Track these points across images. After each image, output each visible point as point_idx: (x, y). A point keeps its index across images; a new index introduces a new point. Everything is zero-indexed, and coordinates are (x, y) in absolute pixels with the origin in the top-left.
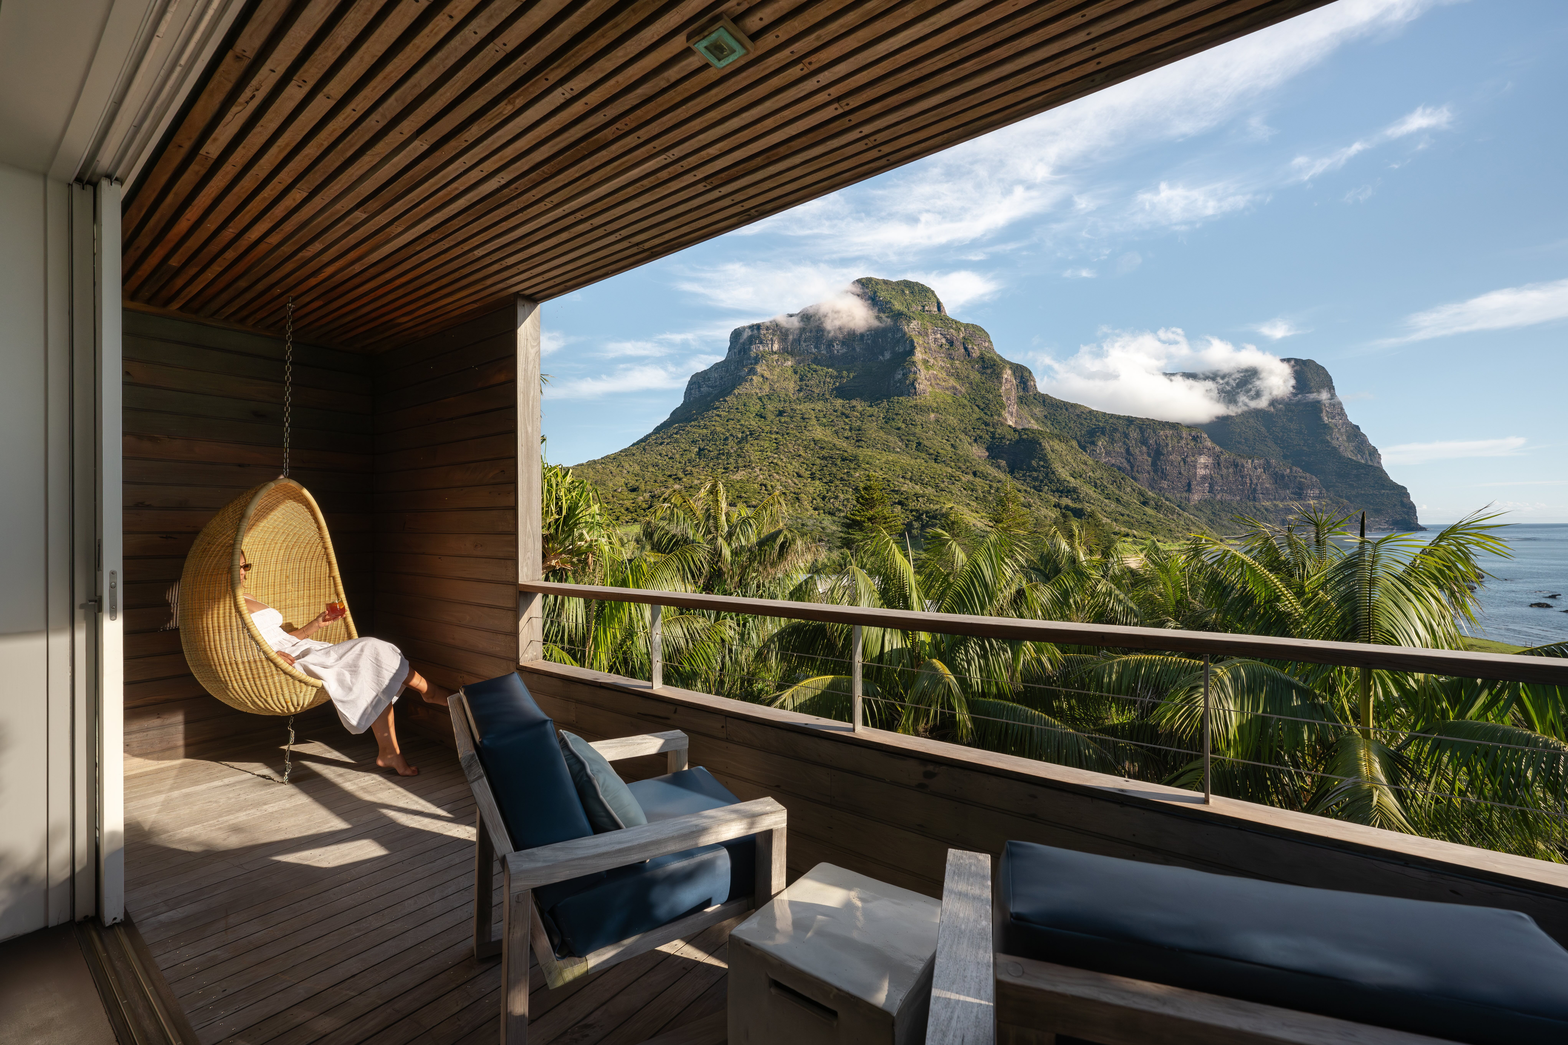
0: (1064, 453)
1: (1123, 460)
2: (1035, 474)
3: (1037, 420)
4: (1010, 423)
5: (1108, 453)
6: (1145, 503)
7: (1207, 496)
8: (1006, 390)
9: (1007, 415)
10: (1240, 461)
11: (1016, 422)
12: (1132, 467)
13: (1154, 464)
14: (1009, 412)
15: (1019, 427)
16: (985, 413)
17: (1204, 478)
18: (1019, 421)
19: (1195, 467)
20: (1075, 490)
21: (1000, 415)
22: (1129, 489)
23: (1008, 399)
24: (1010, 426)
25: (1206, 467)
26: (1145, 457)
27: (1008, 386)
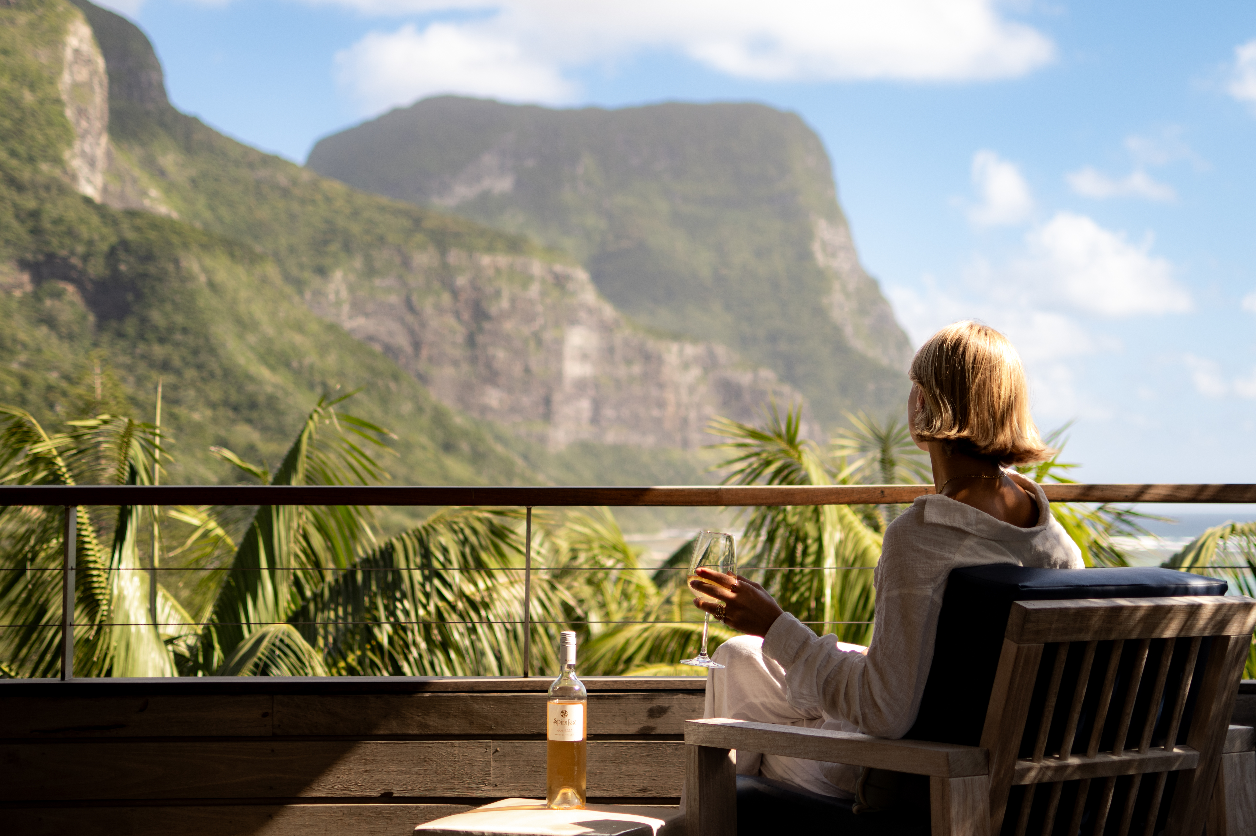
0: (244, 294)
1: (395, 326)
2: (158, 351)
3: (170, 188)
4: (89, 190)
5: (358, 308)
6: (448, 447)
7: (586, 432)
8: (76, 85)
9: (76, 164)
10: (652, 344)
11: (105, 190)
12: (417, 345)
13: (471, 341)
14: (83, 154)
15: (116, 206)
16: (13, 154)
17: (581, 385)
18: (115, 187)
19: (559, 355)
20: (272, 403)
21: (57, 161)
22: (407, 408)
23: (81, 112)
24: (88, 201)
25: (584, 357)
26: (450, 320)
27: (83, 75)
